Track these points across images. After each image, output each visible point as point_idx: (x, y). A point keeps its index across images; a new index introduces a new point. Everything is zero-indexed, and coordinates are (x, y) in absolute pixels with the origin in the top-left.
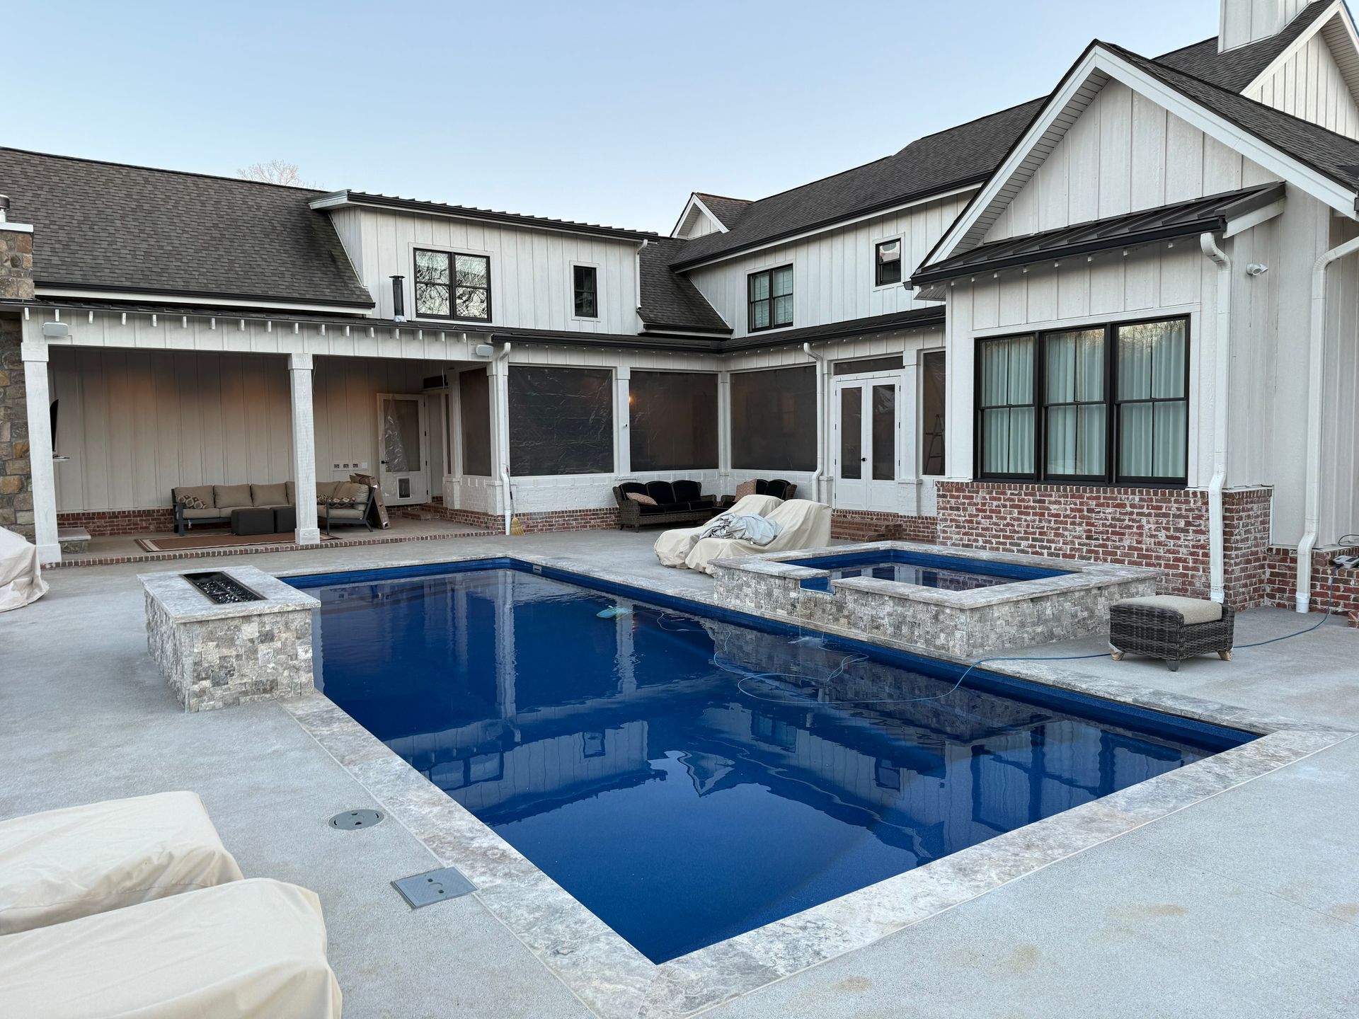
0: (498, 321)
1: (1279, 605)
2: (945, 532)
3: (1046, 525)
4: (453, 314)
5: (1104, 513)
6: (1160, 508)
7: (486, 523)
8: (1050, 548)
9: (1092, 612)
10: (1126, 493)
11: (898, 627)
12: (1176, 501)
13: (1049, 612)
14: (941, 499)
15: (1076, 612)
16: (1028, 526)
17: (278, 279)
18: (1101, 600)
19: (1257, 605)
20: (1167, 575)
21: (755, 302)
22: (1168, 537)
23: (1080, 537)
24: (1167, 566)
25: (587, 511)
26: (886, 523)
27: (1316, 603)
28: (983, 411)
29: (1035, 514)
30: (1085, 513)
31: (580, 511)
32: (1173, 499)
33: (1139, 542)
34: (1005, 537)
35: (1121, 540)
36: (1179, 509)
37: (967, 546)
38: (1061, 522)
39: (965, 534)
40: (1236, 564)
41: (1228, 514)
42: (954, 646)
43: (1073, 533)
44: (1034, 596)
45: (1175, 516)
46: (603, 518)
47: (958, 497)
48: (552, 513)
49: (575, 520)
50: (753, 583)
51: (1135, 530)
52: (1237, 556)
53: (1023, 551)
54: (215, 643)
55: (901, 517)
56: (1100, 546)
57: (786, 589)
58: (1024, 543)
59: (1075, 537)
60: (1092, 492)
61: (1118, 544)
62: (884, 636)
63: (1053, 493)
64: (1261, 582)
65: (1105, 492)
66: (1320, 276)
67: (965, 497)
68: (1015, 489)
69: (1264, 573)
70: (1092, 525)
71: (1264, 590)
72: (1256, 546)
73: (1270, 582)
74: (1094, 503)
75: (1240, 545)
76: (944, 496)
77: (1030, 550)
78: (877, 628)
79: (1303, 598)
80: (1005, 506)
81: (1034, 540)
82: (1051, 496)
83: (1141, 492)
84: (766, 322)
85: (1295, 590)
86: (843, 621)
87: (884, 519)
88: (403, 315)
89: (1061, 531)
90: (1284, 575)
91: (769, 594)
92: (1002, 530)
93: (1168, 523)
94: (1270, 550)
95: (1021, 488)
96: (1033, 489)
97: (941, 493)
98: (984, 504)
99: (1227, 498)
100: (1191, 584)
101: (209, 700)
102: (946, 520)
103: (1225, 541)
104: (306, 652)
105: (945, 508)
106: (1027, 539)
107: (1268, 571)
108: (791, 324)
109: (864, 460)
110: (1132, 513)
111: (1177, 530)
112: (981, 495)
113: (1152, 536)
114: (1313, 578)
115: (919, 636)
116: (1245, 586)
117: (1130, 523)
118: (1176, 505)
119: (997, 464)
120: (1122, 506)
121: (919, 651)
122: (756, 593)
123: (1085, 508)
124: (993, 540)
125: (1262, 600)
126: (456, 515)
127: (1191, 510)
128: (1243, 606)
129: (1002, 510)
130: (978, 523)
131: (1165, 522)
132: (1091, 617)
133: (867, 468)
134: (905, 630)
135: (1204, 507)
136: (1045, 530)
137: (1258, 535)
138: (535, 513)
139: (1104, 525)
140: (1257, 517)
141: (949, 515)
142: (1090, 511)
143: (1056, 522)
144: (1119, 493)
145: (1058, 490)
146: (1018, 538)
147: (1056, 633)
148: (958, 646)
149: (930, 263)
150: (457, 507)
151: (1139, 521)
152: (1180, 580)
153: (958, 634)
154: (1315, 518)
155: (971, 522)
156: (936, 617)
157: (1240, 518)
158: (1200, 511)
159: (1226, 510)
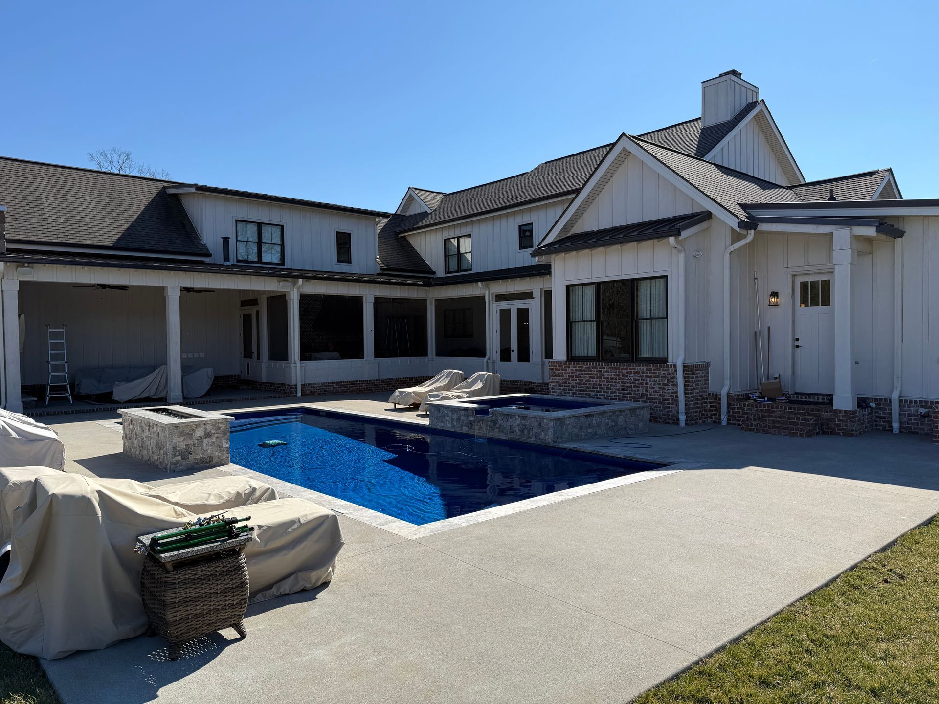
0: (288, 265)
1: (714, 422)
2: (553, 389)
3: (602, 383)
4: (260, 261)
5: (630, 376)
6: (656, 373)
7: (284, 390)
8: (604, 396)
9: (616, 423)
10: (640, 366)
11: (522, 431)
12: (663, 370)
13: (594, 422)
14: (551, 371)
15: (608, 423)
16: (594, 384)
17: (149, 238)
18: (621, 417)
19: (704, 422)
20: (660, 407)
21: (449, 256)
22: (660, 388)
23: (618, 390)
24: (660, 403)
25: (348, 382)
26: (525, 387)
27: (730, 420)
28: (571, 323)
29: (597, 378)
30: (621, 377)
31: (343, 382)
32: (661, 369)
33: (646, 391)
34: (583, 390)
35: (638, 390)
36: (664, 374)
37: (565, 395)
38: (610, 382)
39: (563, 389)
40: (691, 401)
41: (686, 376)
42: (548, 438)
43: (616, 388)
44: (587, 414)
45: (662, 377)
46: (357, 386)
47: (559, 370)
48: (326, 383)
49: (341, 387)
50: (450, 413)
51: (644, 385)
52: (692, 397)
53: (592, 397)
54: (183, 438)
55: (534, 383)
56: (628, 394)
57: (468, 416)
58: (592, 393)
59: (616, 389)
60: (624, 366)
61: (636, 392)
62: (517, 436)
63: (605, 367)
64: (705, 410)
65: (630, 366)
66: (727, 256)
67: (563, 370)
68: (587, 365)
69: (707, 406)
70: (624, 383)
71: (707, 415)
72: (702, 392)
73: (710, 410)
74: (625, 371)
75: (693, 391)
76: (552, 369)
77: (595, 397)
78: (513, 432)
79: (724, 418)
80: (582, 374)
81: (597, 391)
82: (604, 368)
83: (646, 366)
84: (456, 268)
85: (721, 414)
86: (497, 430)
87: (524, 385)
88: (229, 261)
89: (609, 386)
90: (715, 407)
91: (459, 419)
92: (581, 387)
93: (659, 381)
94: (709, 394)
95: (590, 365)
96: (596, 364)
97: (551, 367)
98: (572, 373)
99: (686, 367)
100: (671, 411)
101: (180, 466)
102: (553, 382)
103: (685, 389)
104: (227, 443)
105: (553, 376)
106: (593, 391)
107: (709, 405)
108: (471, 270)
109: (513, 351)
110: (643, 376)
111: (664, 384)
112: (571, 367)
113: (652, 388)
114: (728, 408)
115: (532, 435)
116: (697, 412)
117: (642, 382)
118: (663, 372)
119: (578, 352)
120: (638, 373)
121: (532, 442)
122: (452, 419)
123: (621, 374)
124: (577, 393)
125: (706, 420)
126: (263, 385)
127: (669, 374)
128: (696, 423)
129: (581, 376)
130: (570, 383)
131: (658, 380)
132: (616, 425)
133: (514, 355)
134: (526, 432)
135: (675, 372)
136: (602, 386)
137: (703, 387)
138: (315, 384)
139: (630, 383)
140: (702, 377)
141: (555, 379)
142: (623, 375)
143: (607, 382)
144: (637, 366)
145: (608, 365)
146: (589, 391)
147: (598, 433)
148: (550, 438)
149: (543, 245)
150: (264, 380)
151: (646, 380)
152: (666, 410)
153: (550, 432)
154: (728, 377)
155: (566, 383)
156: (540, 425)
157: (693, 378)
158: (674, 374)
159: (686, 374)
